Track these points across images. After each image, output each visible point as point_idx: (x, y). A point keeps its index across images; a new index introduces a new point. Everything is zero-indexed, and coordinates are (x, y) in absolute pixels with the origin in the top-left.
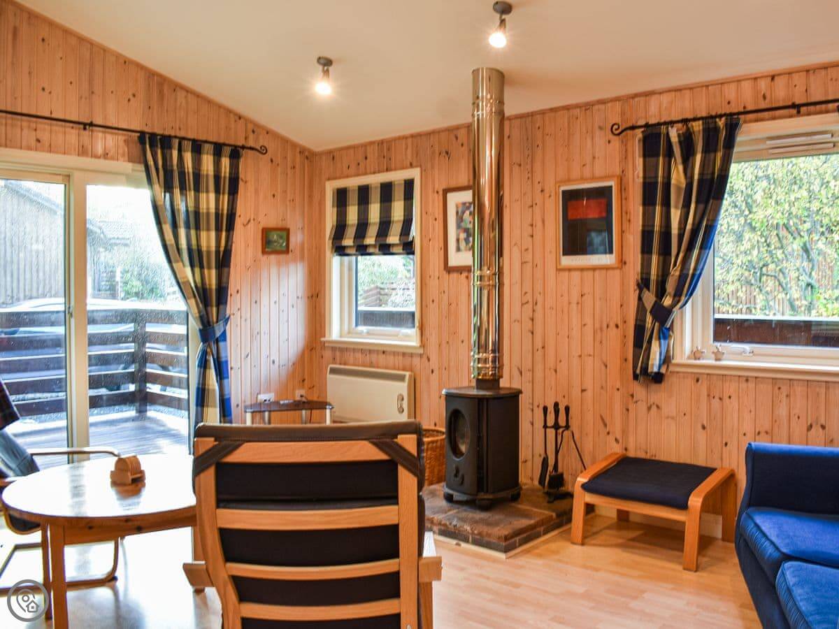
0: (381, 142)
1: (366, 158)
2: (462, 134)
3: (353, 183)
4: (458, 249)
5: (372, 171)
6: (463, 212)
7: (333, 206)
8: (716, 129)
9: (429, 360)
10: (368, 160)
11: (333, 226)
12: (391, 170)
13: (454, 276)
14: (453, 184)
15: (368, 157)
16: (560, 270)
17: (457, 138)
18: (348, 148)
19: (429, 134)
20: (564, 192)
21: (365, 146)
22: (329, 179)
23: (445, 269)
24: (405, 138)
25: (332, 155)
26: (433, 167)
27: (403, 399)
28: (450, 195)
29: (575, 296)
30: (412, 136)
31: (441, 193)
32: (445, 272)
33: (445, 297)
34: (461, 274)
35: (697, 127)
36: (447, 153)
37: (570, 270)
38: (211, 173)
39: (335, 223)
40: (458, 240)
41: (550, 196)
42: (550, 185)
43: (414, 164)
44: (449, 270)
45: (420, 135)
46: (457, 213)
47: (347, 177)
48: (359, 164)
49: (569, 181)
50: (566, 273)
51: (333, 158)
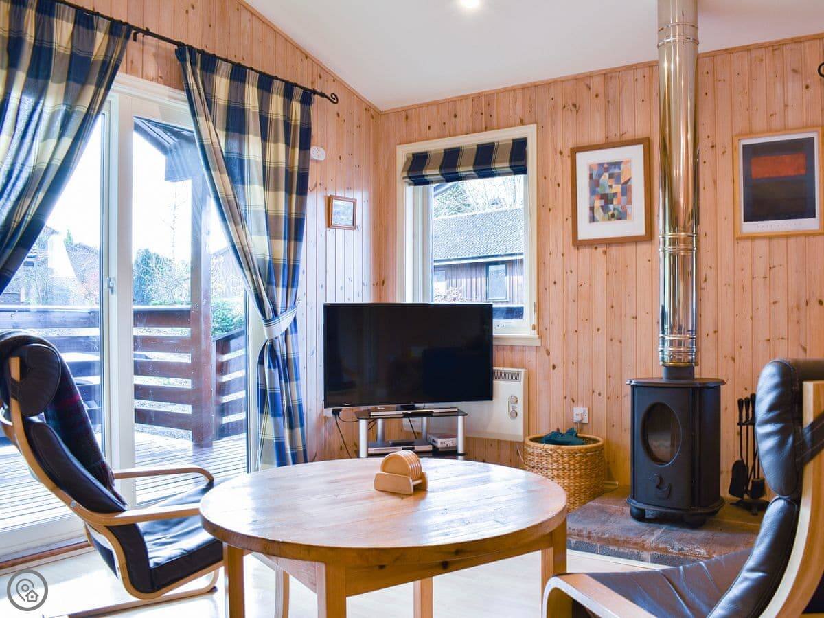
0: (477, 98)
1: (455, 116)
2: (596, 83)
3: (436, 146)
4: (593, 219)
5: (465, 130)
6: (600, 176)
9: (548, 353)
10: (458, 119)
12: (492, 129)
13: (586, 251)
14: (585, 141)
15: (458, 116)
16: (740, 239)
17: (589, 88)
18: (428, 105)
19: (548, 84)
20: (744, 146)
21: (454, 102)
22: (400, 143)
23: (574, 244)
24: (514, 89)
25: (405, 114)
26: (554, 123)
27: (517, 401)
28: (579, 156)
29: (761, 268)
30: (524, 88)
31: (567, 152)
32: (572, 247)
33: (573, 279)
34: (596, 248)
36: (575, 106)
37: (753, 238)
40: (592, 209)
41: (724, 153)
42: (724, 139)
43: (526, 120)
44: (578, 244)
45: (535, 86)
47: (428, 139)
48: (444, 123)
49: (751, 133)
50: (748, 243)
51: (407, 118)
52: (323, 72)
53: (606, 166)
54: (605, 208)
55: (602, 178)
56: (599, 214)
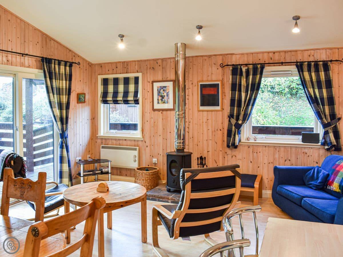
0: (124, 63)
1: (117, 68)
2: (160, 62)
3: (111, 77)
4: (158, 103)
5: (120, 72)
7: (101, 85)
8: (257, 68)
9: (145, 142)
10: (118, 68)
11: (101, 92)
12: (128, 73)
13: (156, 112)
14: (156, 79)
15: (118, 67)
16: (199, 111)
17: (157, 63)
18: (108, 63)
19: (145, 61)
20: (201, 85)
21: (116, 63)
22: (99, 75)
23: (153, 110)
24: (135, 61)
25: (101, 65)
26: (147, 73)
27: (136, 157)
28: (154, 84)
29: (205, 120)
30: (138, 61)
31: (151, 82)
32: (152, 111)
33: (152, 120)
34: (159, 111)
35: (251, 67)
36: (153, 68)
37: (203, 111)
38: (64, 73)
39: (103, 91)
40: (158, 100)
41: (195, 86)
42: (195, 82)
43: (139, 71)
44: (154, 110)
45: (141, 61)
46: (158, 90)
47: (108, 74)
48: (113, 70)
49: (202, 81)
50: (202, 112)
51: (101, 66)
52: (75, 55)
53: (162, 87)
54: (162, 100)
55: (161, 90)
56: (160, 101)
